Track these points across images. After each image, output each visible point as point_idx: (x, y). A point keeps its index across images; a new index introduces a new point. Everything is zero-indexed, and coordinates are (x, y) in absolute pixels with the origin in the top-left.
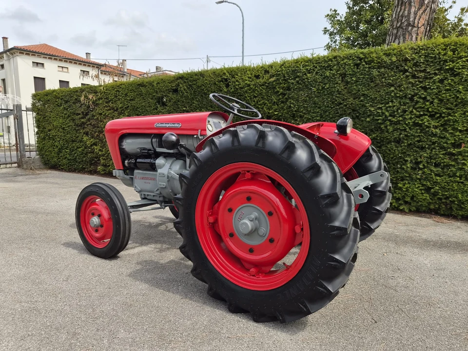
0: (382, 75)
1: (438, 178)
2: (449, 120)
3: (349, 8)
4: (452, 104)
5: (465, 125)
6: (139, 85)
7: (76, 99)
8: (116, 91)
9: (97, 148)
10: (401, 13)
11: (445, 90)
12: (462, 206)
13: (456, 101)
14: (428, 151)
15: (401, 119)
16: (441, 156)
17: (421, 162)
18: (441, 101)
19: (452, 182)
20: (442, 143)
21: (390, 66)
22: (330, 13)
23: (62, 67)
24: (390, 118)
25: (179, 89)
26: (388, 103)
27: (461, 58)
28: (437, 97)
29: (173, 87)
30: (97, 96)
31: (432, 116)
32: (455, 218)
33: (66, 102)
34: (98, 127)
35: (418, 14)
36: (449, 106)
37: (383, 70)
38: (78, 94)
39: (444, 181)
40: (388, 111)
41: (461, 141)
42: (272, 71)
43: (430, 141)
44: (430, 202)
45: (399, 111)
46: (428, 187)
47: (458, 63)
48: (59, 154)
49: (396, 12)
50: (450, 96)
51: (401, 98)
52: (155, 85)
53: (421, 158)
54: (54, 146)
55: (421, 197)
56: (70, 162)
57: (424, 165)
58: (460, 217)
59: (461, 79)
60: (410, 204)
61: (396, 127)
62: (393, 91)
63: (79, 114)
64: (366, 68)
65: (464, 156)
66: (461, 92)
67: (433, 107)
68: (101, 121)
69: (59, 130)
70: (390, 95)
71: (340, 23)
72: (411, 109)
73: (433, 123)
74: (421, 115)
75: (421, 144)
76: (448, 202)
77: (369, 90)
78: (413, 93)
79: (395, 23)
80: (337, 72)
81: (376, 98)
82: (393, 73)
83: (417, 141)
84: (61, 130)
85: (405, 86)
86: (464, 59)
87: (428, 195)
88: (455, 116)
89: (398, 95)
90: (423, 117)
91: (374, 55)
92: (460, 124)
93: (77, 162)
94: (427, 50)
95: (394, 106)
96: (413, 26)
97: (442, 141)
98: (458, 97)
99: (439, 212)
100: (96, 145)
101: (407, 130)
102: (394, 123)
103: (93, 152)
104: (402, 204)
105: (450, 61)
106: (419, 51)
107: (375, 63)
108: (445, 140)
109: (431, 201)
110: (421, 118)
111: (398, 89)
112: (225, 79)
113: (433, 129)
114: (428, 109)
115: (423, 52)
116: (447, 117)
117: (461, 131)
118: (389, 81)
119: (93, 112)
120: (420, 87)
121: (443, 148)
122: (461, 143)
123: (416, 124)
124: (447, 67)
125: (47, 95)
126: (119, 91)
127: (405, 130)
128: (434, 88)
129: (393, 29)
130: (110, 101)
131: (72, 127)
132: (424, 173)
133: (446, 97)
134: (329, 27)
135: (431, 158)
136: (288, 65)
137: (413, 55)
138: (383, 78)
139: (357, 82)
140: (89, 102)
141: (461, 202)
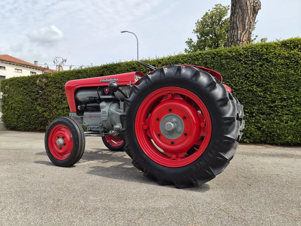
0: (227, 63)
1: (264, 121)
2: (267, 87)
3: (199, 38)
4: (269, 78)
5: (277, 89)
6: (77, 72)
7: (33, 83)
8: (62, 77)
9: (46, 114)
10: (233, 34)
11: (264, 70)
12: (280, 137)
13: (270, 76)
14: (257, 106)
15: (240, 87)
16: (265, 108)
17: (254, 112)
18: (262, 76)
19: (273, 123)
20: (264, 101)
21: (232, 58)
22: (188, 41)
23: (18, 70)
24: (234, 87)
25: (104, 74)
26: (233, 79)
27: (271, 52)
28: (259, 75)
29: (100, 73)
30: (48, 80)
31: (257, 86)
32: (276, 145)
33: (26, 84)
34: (48, 100)
35: (242, 34)
36: (267, 79)
37: (228, 60)
38: (34, 79)
39: (268, 123)
40: (233, 83)
41: (275, 99)
42: (163, 62)
43: (258, 100)
44: (261, 137)
45: (239, 83)
46: (259, 127)
47: (269, 55)
48: (17, 120)
49: (230, 33)
50: (267, 73)
51: (240, 76)
52: (88, 72)
53: (254, 110)
54: (15, 114)
55: (256, 133)
56: (26, 125)
57: (255, 114)
58: (279, 144)
59: (272, 64)
60: (249, 138)
61: (238, 92)
62: (235, 72)
63: (35, 92)
64: (218, 59)
65: (278, 108)
66: (273, 71)
67: (258, 80)
68: (50, 96)
69: (19, 103)
70: (233, 74)
71: (194, 46)
72: (246, 82)
73: (259, 89)
74: (252, 85)
75: (253, 101)
76: (271, 135)
77: (221, 72)
78: (246, 73)
79: (230, 40)
80: (202, 62)
81: (225, 76)
82: (234, 62)
83: (251, 100)
84: (20, 103)
85: (241, 69)
86: (272, 53)
87: (259, 132)
88: (271, 85)
89: (238, 74)
90: (253, 86)
91: (222, 52)
92: (274, 89)
93: (31, 124)
94: (252, 49)
95: (236, 80)
96: (240, 41)
97: (264, 100)
98: (271, 74)
99: (267, 142)
100: (46, 112)
101: (245, 94)
102: (237, 90)
103: (43, 117)
104: (245, 139)
105: (265, 54)
106: (248, 50)
107: (223, 56)
108: (266, 99)
109: (261, 135)
110: (252, 87)
111: (237, 70)
112: (134, 67)
113: (259, 93)
114: (255, 81)
115: (250, 50)
116: (266, 85)
117: (275, 93)
118: (232, 66)
119: (45, 90)
120: (250, 69)
121: (265, 103)
122: (275, 100)
123: (249, 90)
124: (264, 58)
125: (12, 81)
126: (63, 77)
127: (243, 94)
128: (257, 70)
129: (229, 42)
130: (57, 83)
131: (29, 101)
132: (256, 119)
133: (265, 74)
134: (188, 48)
135: (259, 110)
136: (172, 59)
137: (244, 52)
138: (228, 65)
139: (214, 67)
140: (42, 84)
141: (279, 135)
